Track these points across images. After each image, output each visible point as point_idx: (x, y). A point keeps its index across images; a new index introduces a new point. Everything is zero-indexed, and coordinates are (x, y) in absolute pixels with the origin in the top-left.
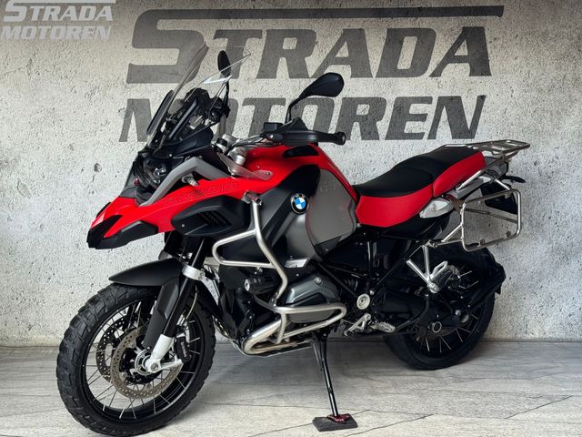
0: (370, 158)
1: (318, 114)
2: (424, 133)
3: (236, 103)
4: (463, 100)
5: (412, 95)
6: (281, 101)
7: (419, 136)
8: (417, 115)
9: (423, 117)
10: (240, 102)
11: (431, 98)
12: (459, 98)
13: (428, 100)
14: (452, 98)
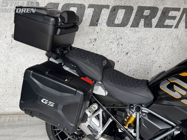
0: (146, 36)
1: (124, 15)
2: (173, 25)
3: (85, 6)
6: (107, 7)
7: (170, 27)
8: (171, 17)
9: (174, 18)
10: (87, 6)
11: (180, 9)
13: (178, 10)
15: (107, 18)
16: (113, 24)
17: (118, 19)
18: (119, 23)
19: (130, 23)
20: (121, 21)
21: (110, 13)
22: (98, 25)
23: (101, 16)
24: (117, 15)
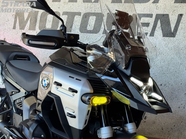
1: (95, 21)
3: (60, 14)
4: (170, 16)
5: (142, 13)
6: (79, 14)
8: (144, 23)
9: (147, 25)
10: (61, 14)
11: (152, 15)
12: (168, 15)
13: (150, 16)
14: (163, 15)
15: (80, 24)
16: (86, 30)
17: (90, 26)
18: (91, 30)
19: (102, 30)
20: (93, 28)
21: (82, 19)
22: (72, 31)
23: (74, 22)
24: (89, 21)
